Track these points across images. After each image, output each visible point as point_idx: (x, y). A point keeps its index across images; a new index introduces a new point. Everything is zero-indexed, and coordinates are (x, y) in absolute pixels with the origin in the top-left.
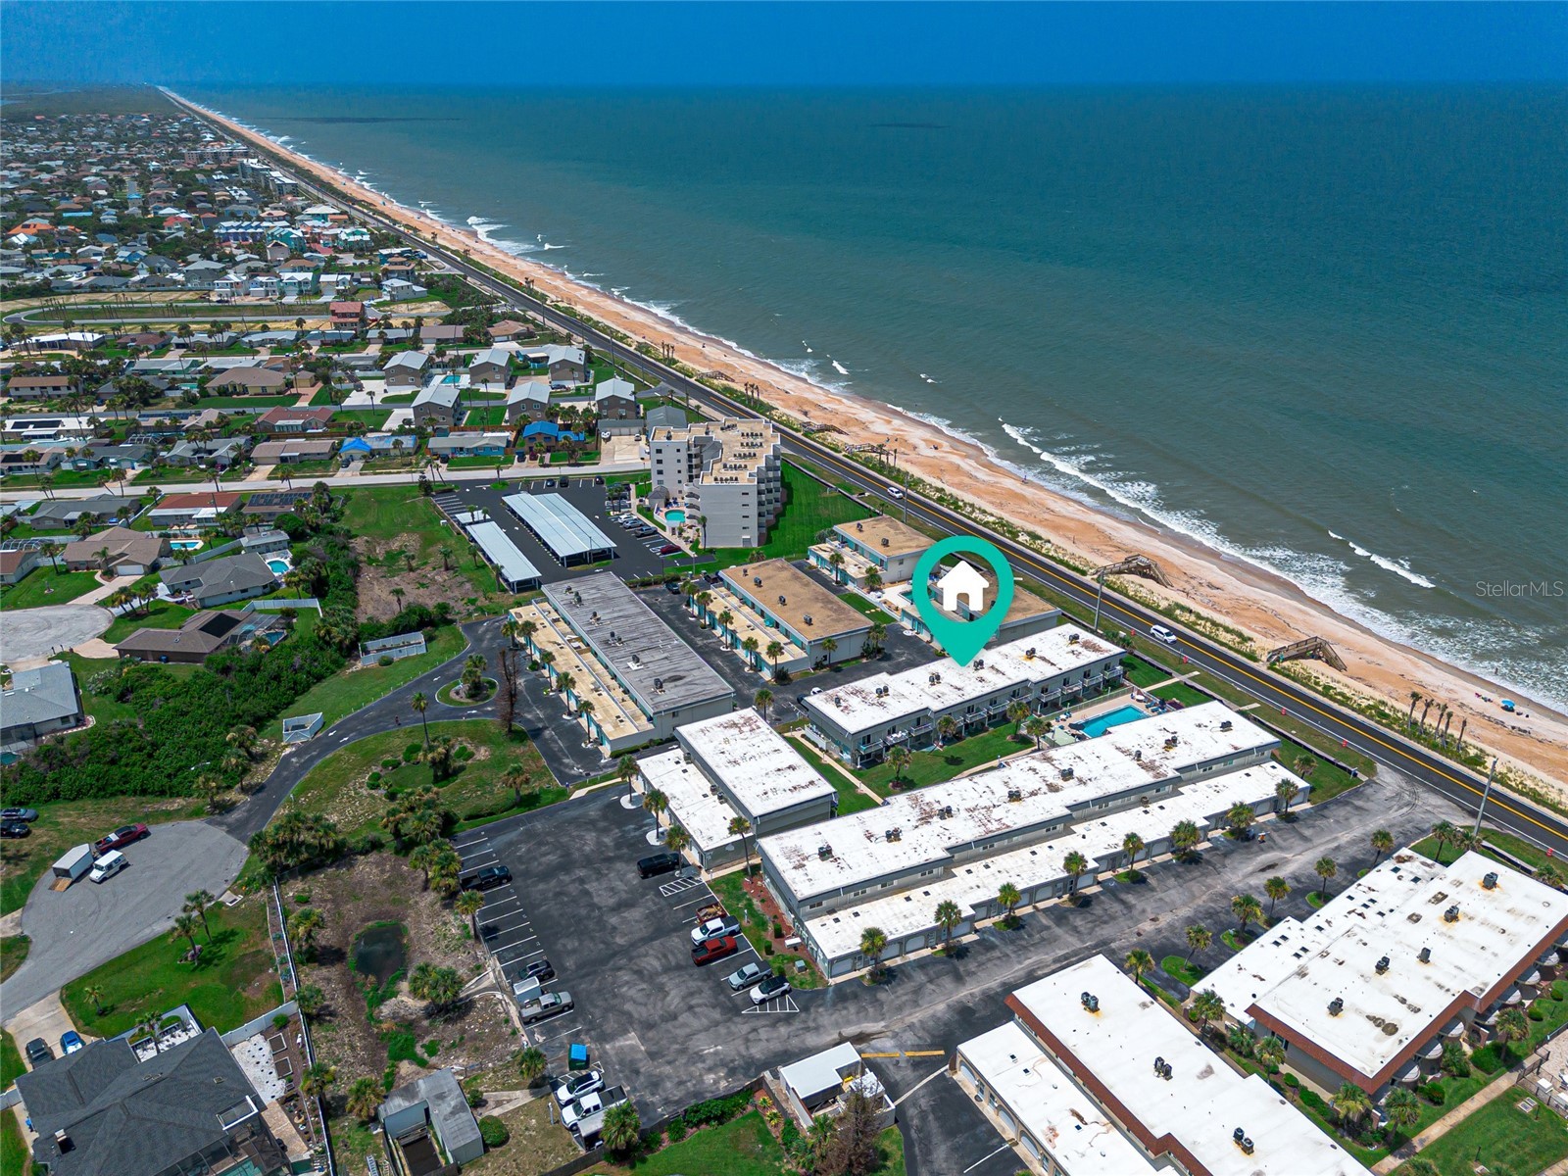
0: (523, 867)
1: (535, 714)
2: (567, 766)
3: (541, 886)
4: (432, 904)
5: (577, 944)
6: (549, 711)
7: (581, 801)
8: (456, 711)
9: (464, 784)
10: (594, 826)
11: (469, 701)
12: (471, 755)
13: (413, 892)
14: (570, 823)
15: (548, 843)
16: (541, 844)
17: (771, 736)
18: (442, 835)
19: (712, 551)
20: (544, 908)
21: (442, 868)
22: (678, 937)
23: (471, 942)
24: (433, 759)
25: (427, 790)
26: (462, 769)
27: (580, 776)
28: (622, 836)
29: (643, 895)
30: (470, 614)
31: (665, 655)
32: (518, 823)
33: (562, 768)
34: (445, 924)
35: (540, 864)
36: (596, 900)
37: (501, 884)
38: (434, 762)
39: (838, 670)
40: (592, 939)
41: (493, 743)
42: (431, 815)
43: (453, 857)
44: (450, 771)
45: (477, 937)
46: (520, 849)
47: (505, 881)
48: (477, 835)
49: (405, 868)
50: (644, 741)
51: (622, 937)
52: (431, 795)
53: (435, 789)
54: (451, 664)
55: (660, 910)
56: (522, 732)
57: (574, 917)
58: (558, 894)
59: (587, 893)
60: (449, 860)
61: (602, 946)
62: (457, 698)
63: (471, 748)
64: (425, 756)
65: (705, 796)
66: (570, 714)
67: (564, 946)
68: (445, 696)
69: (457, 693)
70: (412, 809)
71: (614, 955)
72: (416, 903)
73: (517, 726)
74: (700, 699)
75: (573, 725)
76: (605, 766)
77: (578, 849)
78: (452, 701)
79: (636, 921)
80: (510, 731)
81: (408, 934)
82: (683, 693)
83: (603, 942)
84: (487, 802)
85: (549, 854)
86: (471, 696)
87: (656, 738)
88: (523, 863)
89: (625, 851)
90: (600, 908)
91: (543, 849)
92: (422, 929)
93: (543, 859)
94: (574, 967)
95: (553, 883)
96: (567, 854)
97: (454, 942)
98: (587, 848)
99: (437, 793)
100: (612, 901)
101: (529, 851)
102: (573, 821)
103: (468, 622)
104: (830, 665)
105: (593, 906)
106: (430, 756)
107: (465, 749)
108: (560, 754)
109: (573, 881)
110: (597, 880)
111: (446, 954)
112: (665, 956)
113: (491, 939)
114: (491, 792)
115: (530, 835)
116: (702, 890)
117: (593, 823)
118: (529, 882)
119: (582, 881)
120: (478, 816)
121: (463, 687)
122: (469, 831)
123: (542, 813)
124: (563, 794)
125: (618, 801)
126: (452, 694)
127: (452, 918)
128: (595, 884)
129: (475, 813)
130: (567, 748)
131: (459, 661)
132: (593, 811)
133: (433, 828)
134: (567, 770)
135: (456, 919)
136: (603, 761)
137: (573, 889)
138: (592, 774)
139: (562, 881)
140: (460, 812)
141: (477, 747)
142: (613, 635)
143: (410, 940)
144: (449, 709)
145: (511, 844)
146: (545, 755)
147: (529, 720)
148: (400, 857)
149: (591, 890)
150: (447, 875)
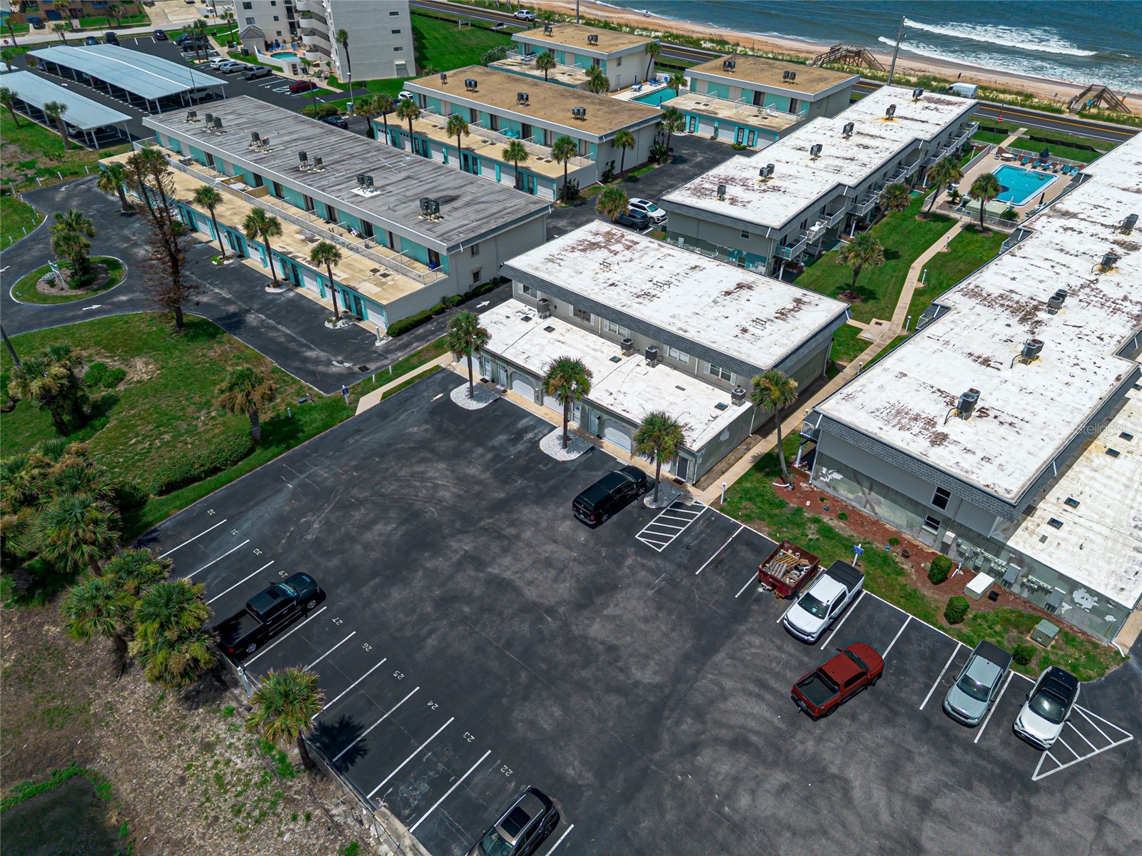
0: (335, 562)
1: (213, 295)
2: (317, 361)
3: (397, 594)
4: (156, 704)
5: (557, 712)
6: (237, 286)
7: (378, 413)
8: (59, 312)
9: (127, 427)
10: (432, 450)
11: (80, 292)
12: (120, 377)
13: (91, 683)
14: (382, 456)
15: (360, 503)
16: (346, 507)
17: (665, 251)
18: (124, 542)
19: (362, 84)
20: (431, 642)
21: (163, 627)
22: (752, 631)
23: (300, 782)
24: (46, 390)
25: (57, 452)
26: (111, 402)
27: (351, 375)
28: (497, 458)
29: (618, 561)
30: (31, 180)
31: (404, 174)
32: (277, 477)
33: (311, 367)
34: (208, 747)
35: (367, 547)
36: (531, 594)
37: (306, 612)
38: (47, 397)
39: (634, 180)
40: (582, 686)
41: (155, 349)
42: (85, 506)
43: (182, 591)
44: (86, 409)
45: (310, 765)
46: (309, 525)
47: (312, 604)
48: (199, 520)
49: (54, 630)
50: (434, 302)
51: (643, 667)
52: (68, 460)
53: (74, 446)
54: (24, 246)
55: (672, 582)
56: (204, 322)
57: (509, 644)
58: (444, 603)
59: (503, 585)
60: (176, 601)
61: (614, 700)
62: (54, 291)
63: (114, 364)
64: (25, 386)
65: (615, 360)
66: (277, 284)
67: (532, 724)
68: (28, 290)
69: (51, 283)
70: (29, 500)
71: (656, 714)
72: (110, 707)
73: (191, 315)
74: (509, 219)
75: (291, 301)
76: (387, 351)
77: (430, 500)
78: (45, 298)
79: (646, 620)
80: (180, 324)
81: (116, 797)
82: (473, 216)
83: (610, 689)
84: (195, 451)
85: (374, 522)
86: (80, 285)
87: (451, 293)
88: (331, 554)
89: (520, 482)
90: (551, 611)
91: (357, 515)
92: (149, 774)
93: (368, 536)
94: (589, 777)
95: (418, 580)
96: (411, 515)
97: (254, 794)
98: (445, 494)
99: (80, 453)
100: (565, 589)
101: (329, 526)
102: (385, 451)
103: (31, 189)
104: (622, 174)
105: (531, 609)
106: (35, 386)
107: (102, 367)
108: (293, 345)
109: (459, 565)
110: (505, 551)
111: (243, 834)
112: (762, 684)
113: (349, 758)
114: (192, 431)
115: (315, 495)
116: (714, 524)
117: (423, 445)
118: (366, 591)
119: (476, 561)
120: (186, 481)
121: (58, 272)
122: (178, 514)
123: (315, 448)
124: (337, 409)
125: (448, 402)
126: (42, 287)
127: (221, 728)
128: (507, 561)
129: (177, 476)
130: (302, 334)
131: (35, 239)
132: (414, 426)
133: (102, 533)
134: (321, 368)
135: (232, 729)
136: (378, 344)
137: (466, 581)
138: (372, 366)
139: (435, 571)
140: (144, 480)
141: (125, 361)
142: (303, 157)
143: (126, 810)
144: (45, 310)
145: (282, 521)
146: (268, 352)
147: (207, 304)
148: (35, 605)
149: (507, 575)
150: (181, 639)
